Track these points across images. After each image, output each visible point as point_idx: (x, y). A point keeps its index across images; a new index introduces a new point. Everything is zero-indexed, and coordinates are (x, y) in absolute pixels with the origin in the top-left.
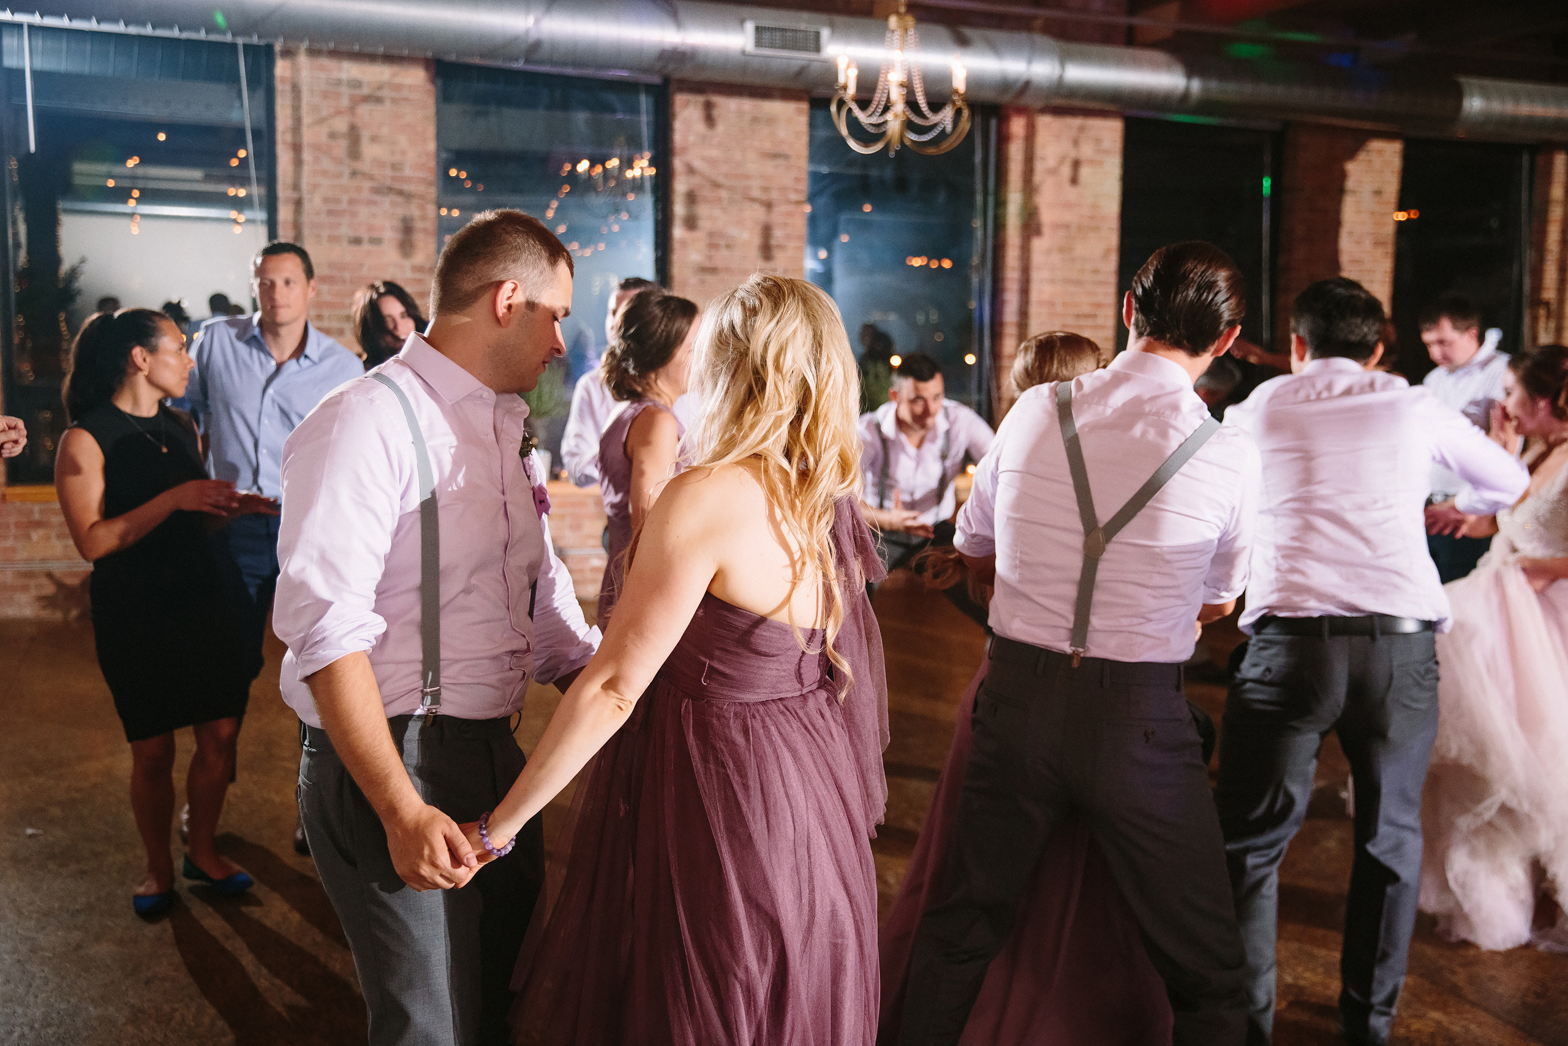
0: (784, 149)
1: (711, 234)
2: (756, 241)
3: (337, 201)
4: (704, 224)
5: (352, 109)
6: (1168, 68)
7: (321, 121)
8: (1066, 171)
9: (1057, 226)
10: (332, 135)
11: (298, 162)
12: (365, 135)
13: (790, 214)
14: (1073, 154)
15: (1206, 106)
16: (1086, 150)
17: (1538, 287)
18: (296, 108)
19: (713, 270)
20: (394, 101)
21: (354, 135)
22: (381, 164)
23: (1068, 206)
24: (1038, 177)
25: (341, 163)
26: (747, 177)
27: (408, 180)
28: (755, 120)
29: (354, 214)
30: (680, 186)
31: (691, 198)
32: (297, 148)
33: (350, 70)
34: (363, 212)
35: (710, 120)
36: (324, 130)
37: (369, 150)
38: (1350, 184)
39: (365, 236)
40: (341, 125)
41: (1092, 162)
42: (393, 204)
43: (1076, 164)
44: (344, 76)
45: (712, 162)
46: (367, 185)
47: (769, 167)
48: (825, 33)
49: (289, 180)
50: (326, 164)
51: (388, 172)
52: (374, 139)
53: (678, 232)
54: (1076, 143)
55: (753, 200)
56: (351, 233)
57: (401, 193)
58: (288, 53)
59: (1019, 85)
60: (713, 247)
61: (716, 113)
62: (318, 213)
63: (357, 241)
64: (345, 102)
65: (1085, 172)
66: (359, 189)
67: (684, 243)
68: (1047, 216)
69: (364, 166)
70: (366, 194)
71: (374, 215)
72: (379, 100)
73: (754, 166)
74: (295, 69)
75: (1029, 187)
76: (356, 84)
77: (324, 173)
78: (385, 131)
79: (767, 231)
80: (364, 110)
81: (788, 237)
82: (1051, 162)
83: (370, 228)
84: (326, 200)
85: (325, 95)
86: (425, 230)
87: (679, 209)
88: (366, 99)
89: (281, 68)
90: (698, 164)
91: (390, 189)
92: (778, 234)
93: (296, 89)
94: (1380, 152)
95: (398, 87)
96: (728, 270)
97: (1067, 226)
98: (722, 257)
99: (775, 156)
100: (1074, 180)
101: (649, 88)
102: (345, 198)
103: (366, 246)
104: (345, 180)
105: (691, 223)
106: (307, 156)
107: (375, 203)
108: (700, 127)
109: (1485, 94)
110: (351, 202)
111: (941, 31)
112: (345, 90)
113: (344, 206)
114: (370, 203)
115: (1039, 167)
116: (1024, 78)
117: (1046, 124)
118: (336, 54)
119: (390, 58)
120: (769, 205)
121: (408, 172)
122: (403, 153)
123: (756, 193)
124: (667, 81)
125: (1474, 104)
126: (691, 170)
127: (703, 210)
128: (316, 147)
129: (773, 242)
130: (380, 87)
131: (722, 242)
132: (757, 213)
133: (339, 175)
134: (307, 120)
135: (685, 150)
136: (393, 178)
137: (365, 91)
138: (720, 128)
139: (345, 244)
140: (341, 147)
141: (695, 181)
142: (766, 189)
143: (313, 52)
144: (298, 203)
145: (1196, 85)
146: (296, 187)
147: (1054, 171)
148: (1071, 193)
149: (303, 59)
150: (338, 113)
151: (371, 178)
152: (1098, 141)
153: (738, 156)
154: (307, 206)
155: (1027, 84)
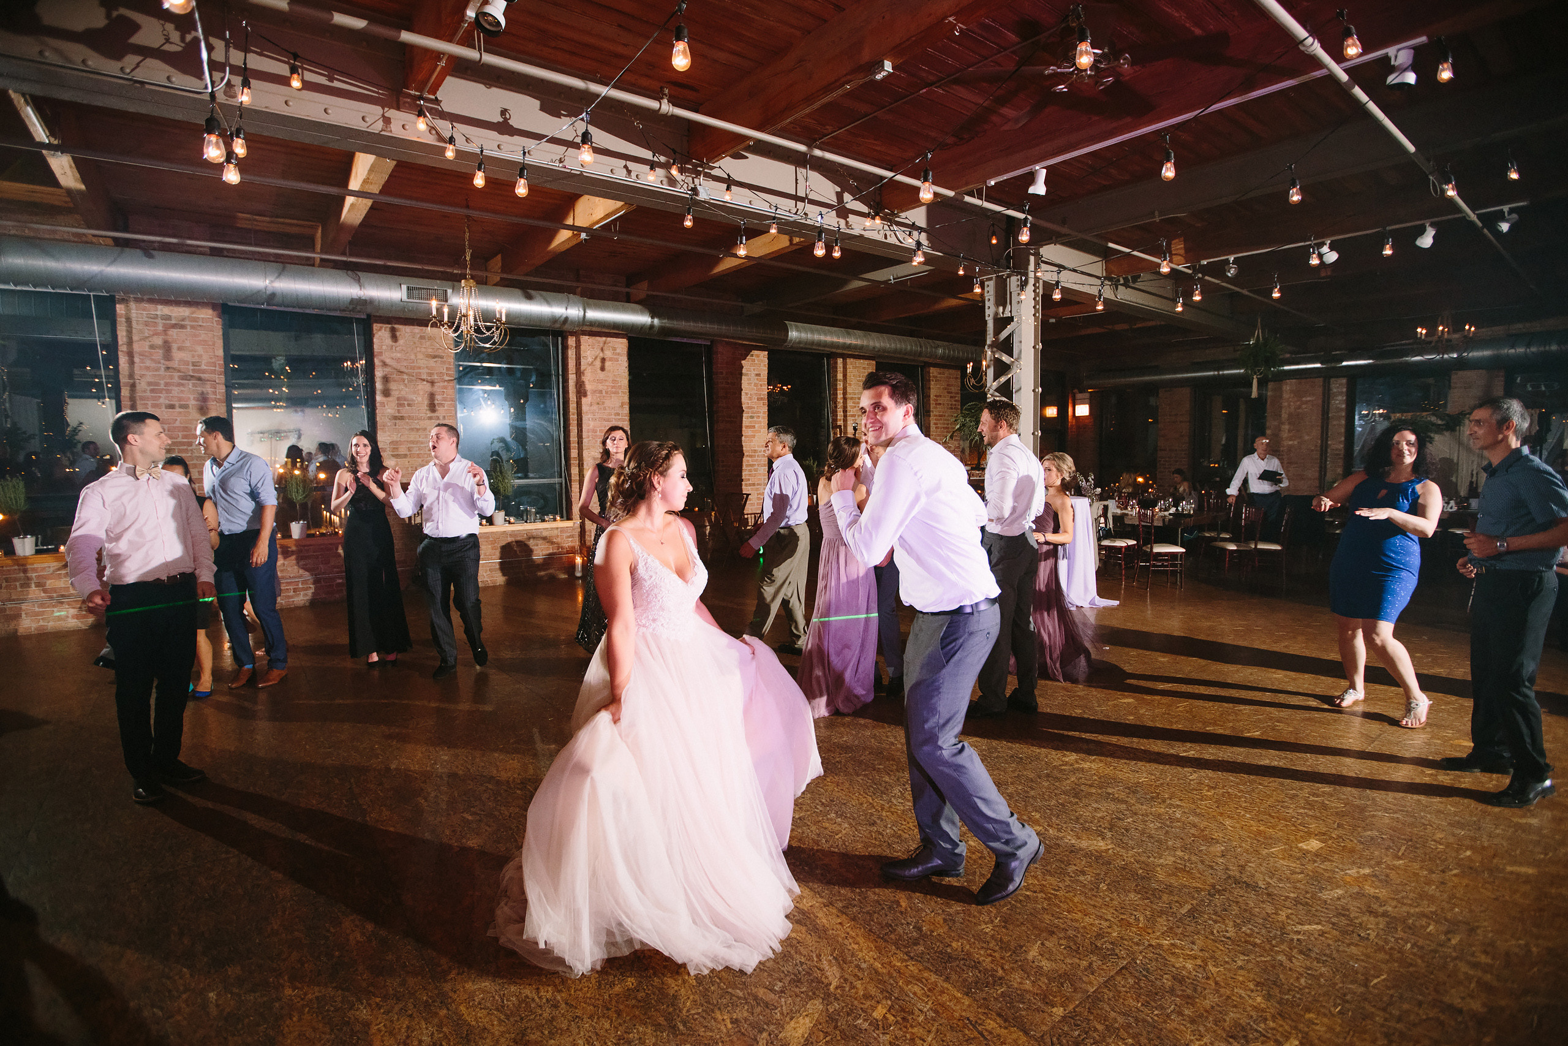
0: (440, 353)
1: (398, 399)
2: (426, 402)
3: (157, 384)
4: (395, 394)
5: (165, 331)
6: (642, 313)
7: (145, 339)
8: (598, 364)
9: (594, 392)
10: (152, 347)
11: (132, 363)
12: (175, 346)
13: (445, 387)
14: (601, 355)
15: (663, 330)
16: (608, 354)
17: (835, 420)
18: (129, 332)
19: (402, 418)
20: (192, 327)
21: (167, 347)
22: (186, 363)
23: (600, 381)
24: (582, 368)
25: (160, 363)
26: (419, 368)
27: (204, 372)
28: (422, 337)
29: (168, 391)
30: (379, 373)
31: (386, 379)
32: (130, 355)
33: (163, 310)
34: (176, 391)
35: (394, 338)
36: (147, 343)
37: (177, 355)
38: (744, 371)
39: (177, 404)
40: (158, 341)
41: (611, 359)
42: (194, 385)
43: (603, 360)
44: (159, 313)
45: (398, 360)
46: (176, 374)
47: (432, 363)
48: (449, 291)
49: (127, 373)
50: (148, 363)
51: (191, 368)
52: (179, 349)
53: (379, 398)
54: (602, 350)
55: (424, 380)
56: (167, 402)
57: (200, 379)
58: (124, 301)
59: (563, 319)
60: (399, 405)
61: (398, 334)
62: (145, 391)
63: (172, 407)
64: (160, 328)
65: (607, 364)
66: (171, 377)
67: (383, 404)
68: (589, 387)
69: (175, 364)
70: (176, 380)
71: (182, 391)
72: (183, 327)
73: (423, 362)
74: (128, 310)
75: (579, 373)
76: (169, 318)
77: (148, 368)
78: (188, 344)
79: (432, 396)
80: (173, 333)
81: (445, 399)
82: (590, 360)
83: (180, 399)
84: (149, 384)
85: (146, 324)
86: (216, 400)
87: (379, 386)
88: (174, 326)
89: (120, 309)
90: (388, 361)
91: (192, 376)
92: (438, 397)
93: (129, 320)
94: (758, 356)
95: (195, 320)
96: (410, 418)
97: (601, 392)
98: (406, 411)
99: (435, 357)
100: (603, 369)
101: (358, 320)
102: (162, 382)
103: (178, 410)
104: (162, 372)
105: (386, 393)
106: (136, 360)
107: (183, 385)
108: (388, 341)
109: (798, 330)
110: (167, 384)
111: (518, 292)
112: (159, 321)
113: (162, 387)
114: (179, 385)
115: (583, 361)
116: (564, 316)
117: (584, 339)
118: (151, 301)
119: (188, 304)
120: (432, 383)
121: (203, 367)
122: (200, 356)
123: (424, 377)
124: (369, 316)
125: (793, 335)
126: (385, 364)
127: (393, 386)
128: (141, 354)
129: (436, 402)
130: (183, 320)
131: (406, 403)
132: (427, 387)
133: (157, 370)
134: (135, 338)
135: (381, 353)
136: (193, 370)
137: (173, 322)
138: (401, 342)
139: (163, 409)
140: (159, 354)
141: (388, 370)
142: (430, 374)
143: (137, 300)
144: (133, 386)
145: (656, 321)
146: (131, 376)
147: (591, 364)
148: (602, 375)
149: (133, 305)
150: (156, 334)
151: (179, 371)
152: (614, 349)
153: (413, 357)
154: (138, 387)
155: (566, 319)
